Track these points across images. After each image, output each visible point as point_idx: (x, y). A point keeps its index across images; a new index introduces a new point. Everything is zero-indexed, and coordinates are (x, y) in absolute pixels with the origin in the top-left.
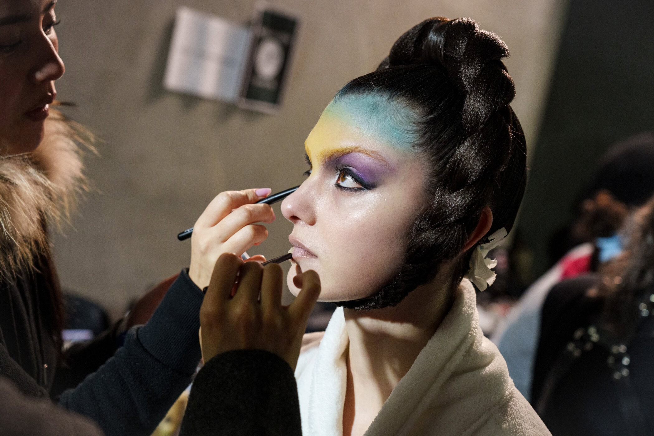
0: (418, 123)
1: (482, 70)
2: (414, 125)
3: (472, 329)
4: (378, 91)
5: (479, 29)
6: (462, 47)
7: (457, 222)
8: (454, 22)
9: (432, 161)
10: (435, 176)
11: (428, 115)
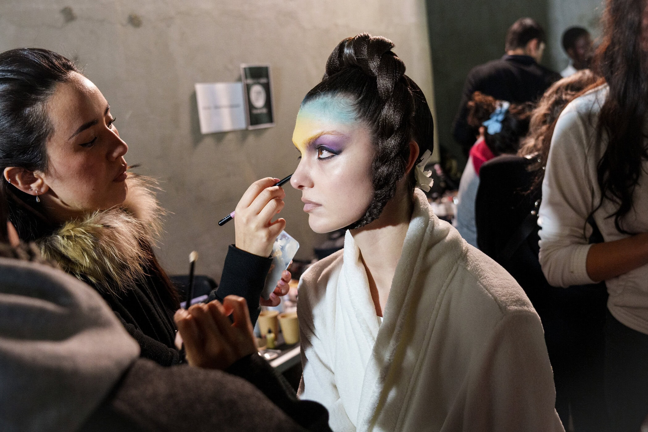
0: (354, 105)
1: (381, 61)
2: (352, 107)
3: (430, 217)
4: (324, 94)
5: (372, 37)
6: (365, 50)
7: (396, 156)
8: (356, 38)
9: (370, 125)
10: (375, 133)
11: (358, 98)
